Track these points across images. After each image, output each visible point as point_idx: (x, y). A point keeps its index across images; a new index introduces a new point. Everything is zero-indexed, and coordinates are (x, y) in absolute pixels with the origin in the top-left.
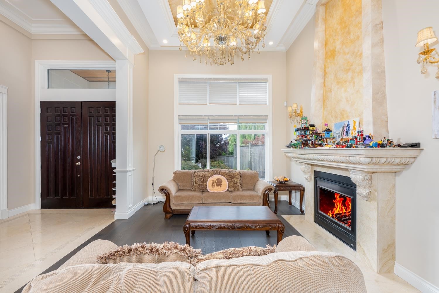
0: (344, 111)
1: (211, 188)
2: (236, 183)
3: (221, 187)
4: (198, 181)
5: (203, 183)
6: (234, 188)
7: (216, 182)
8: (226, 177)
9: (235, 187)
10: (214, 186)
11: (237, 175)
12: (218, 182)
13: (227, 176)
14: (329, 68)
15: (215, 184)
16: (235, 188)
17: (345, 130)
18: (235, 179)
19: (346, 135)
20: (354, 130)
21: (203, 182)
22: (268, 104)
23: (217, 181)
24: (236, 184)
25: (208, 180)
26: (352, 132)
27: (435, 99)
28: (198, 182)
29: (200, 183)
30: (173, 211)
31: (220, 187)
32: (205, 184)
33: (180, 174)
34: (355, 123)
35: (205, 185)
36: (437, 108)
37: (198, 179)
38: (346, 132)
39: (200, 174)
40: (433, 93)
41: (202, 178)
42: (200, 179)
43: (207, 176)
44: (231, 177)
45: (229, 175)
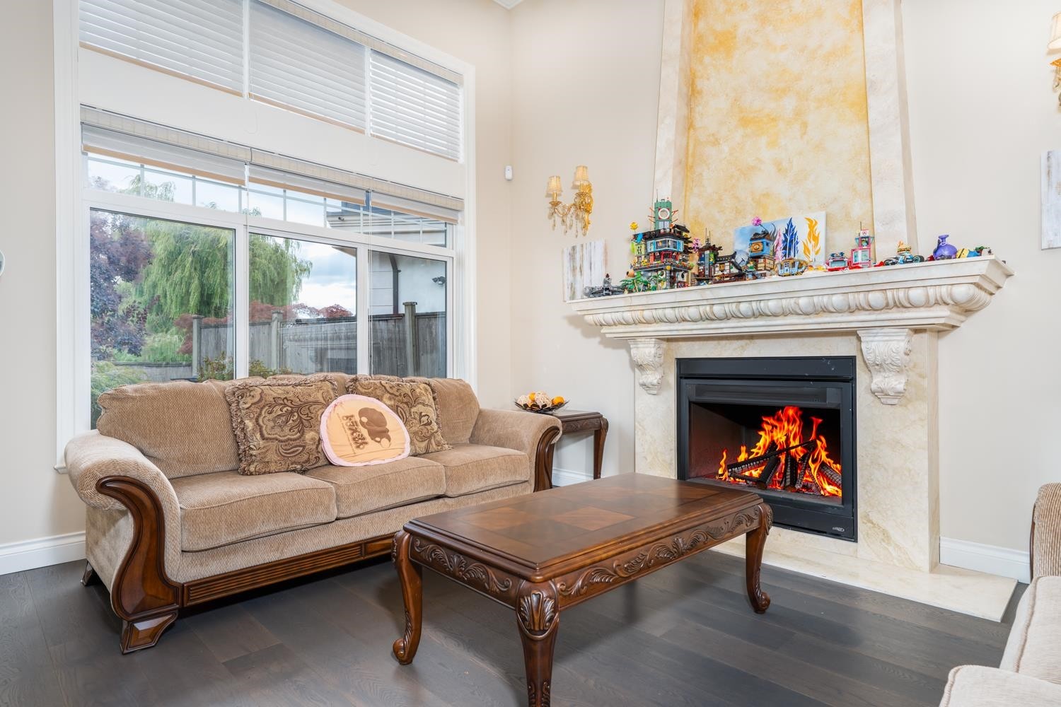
0: (767, 195)
1: (350, 448)
2: (429, 424)
3: (389, 440)
4: (273, 428)
5: (302, 432)
6: (426, 442)
7: (362, 423)
8: (389, 403)
9: (429, 438)
10: (359, 442)
11: (423, 392)
12: (371, 422)
13: (390, 399)
14: (708, 79)
15: (365, 432)
16: (429, 443)
17: (781, 242)
18: (420, 408)
19: (785, 256)
20: (813, 242)
21: (302, 427)
22: (461, 160)
23: (365, 420)
24: (429, 427)
25: (324, 419)
26: (806, 247)
27: (1049, 167)
28: (277, 430)
29: (288, 434)
30: (180, 591)
31: (385, 441)
32: (309, 435)
33: (154, 398)
34: (812, 224)
35: (313, 439)
36: (1054, 185)
37: (270, 417)
38: (785, 248)
39: (275, 395)
40: (1044, 156)
41: (291, 413)
42: (284, 419)
43: (311, 399)
44: (405, 400)
45: (398, 394)
